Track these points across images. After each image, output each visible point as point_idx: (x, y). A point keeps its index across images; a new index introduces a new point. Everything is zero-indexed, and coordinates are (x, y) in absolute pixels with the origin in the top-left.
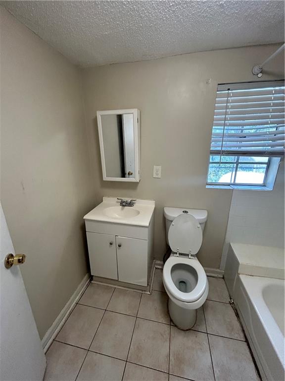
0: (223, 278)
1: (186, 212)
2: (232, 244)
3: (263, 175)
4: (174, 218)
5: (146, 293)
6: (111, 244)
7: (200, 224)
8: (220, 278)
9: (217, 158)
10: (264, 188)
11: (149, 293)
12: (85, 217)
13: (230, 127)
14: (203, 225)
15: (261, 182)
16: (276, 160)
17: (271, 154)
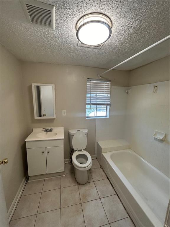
0: (96, 159)
1: (79, 130)
2: (98, 142)
3: (105, 112)
4: (74, 134)
5: (63, 176)
6: (43, 152)
7: (86, 134)
8: (95, 159)
9: (89, 106)
10: (106, 117)
11: (65, 175)
12: (26, 140)
13: (93, 94)
14: (87, 135)
15: (105, 115)
16: (108, 107)
17: (107, 105)
